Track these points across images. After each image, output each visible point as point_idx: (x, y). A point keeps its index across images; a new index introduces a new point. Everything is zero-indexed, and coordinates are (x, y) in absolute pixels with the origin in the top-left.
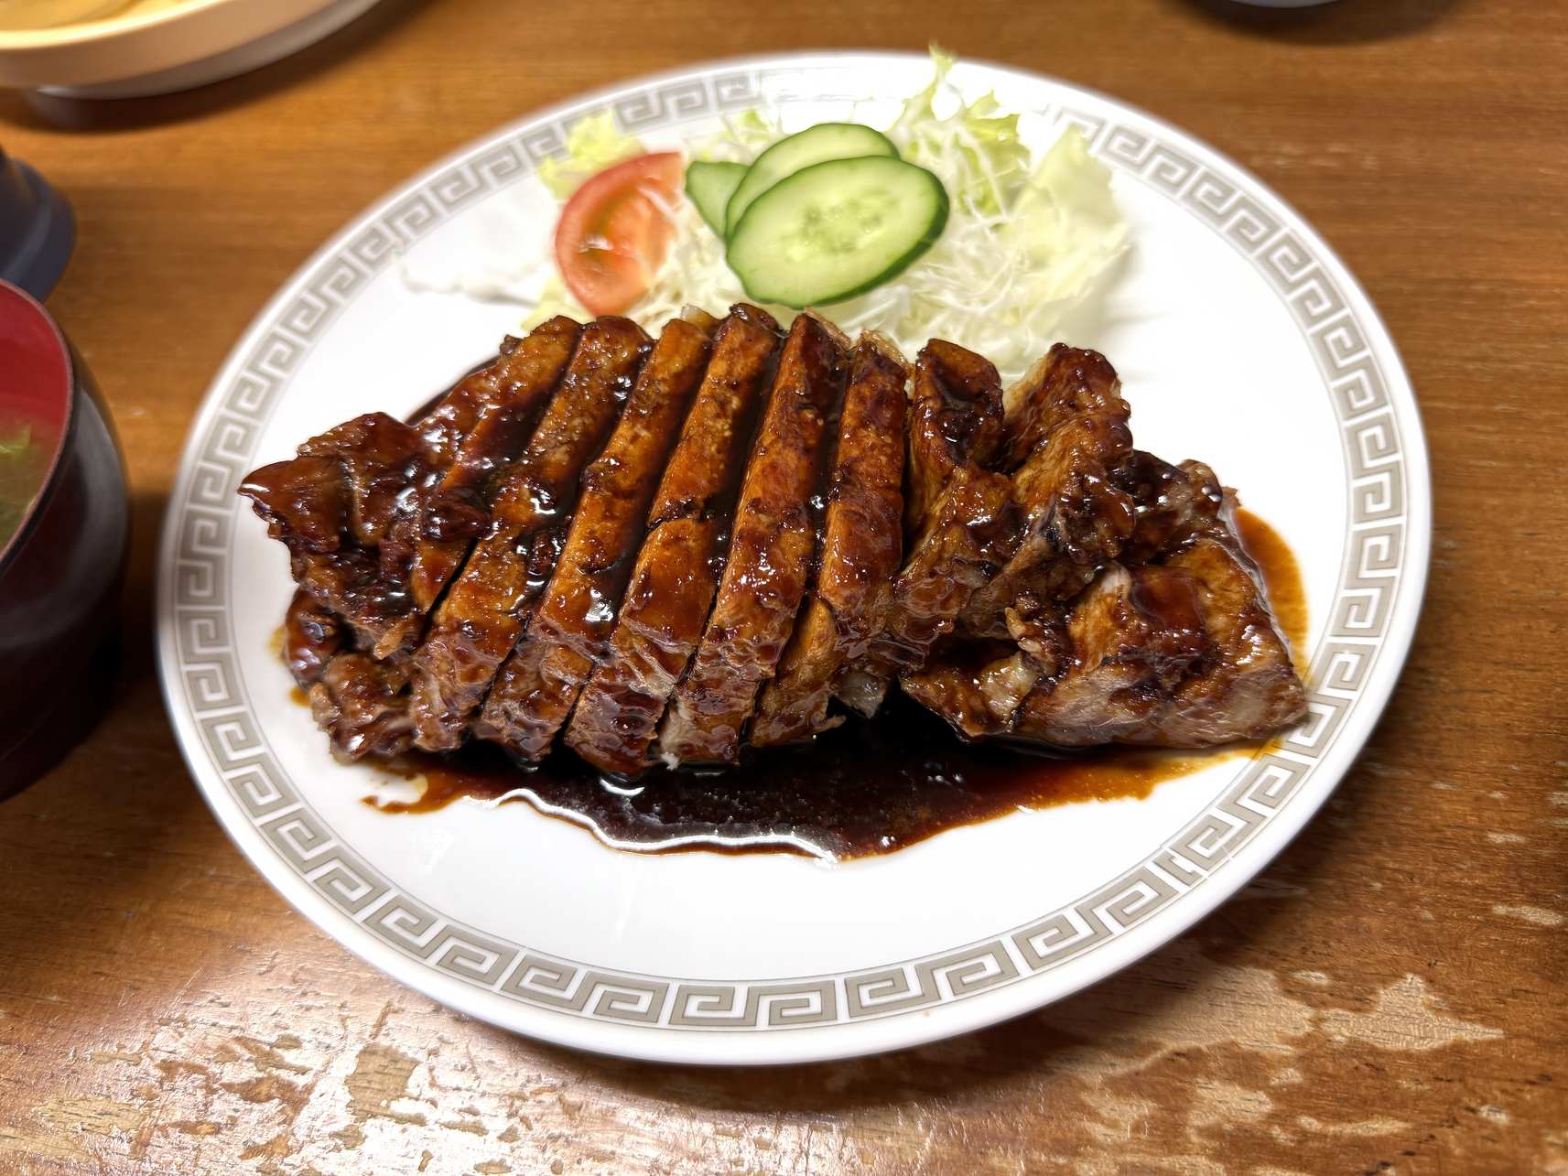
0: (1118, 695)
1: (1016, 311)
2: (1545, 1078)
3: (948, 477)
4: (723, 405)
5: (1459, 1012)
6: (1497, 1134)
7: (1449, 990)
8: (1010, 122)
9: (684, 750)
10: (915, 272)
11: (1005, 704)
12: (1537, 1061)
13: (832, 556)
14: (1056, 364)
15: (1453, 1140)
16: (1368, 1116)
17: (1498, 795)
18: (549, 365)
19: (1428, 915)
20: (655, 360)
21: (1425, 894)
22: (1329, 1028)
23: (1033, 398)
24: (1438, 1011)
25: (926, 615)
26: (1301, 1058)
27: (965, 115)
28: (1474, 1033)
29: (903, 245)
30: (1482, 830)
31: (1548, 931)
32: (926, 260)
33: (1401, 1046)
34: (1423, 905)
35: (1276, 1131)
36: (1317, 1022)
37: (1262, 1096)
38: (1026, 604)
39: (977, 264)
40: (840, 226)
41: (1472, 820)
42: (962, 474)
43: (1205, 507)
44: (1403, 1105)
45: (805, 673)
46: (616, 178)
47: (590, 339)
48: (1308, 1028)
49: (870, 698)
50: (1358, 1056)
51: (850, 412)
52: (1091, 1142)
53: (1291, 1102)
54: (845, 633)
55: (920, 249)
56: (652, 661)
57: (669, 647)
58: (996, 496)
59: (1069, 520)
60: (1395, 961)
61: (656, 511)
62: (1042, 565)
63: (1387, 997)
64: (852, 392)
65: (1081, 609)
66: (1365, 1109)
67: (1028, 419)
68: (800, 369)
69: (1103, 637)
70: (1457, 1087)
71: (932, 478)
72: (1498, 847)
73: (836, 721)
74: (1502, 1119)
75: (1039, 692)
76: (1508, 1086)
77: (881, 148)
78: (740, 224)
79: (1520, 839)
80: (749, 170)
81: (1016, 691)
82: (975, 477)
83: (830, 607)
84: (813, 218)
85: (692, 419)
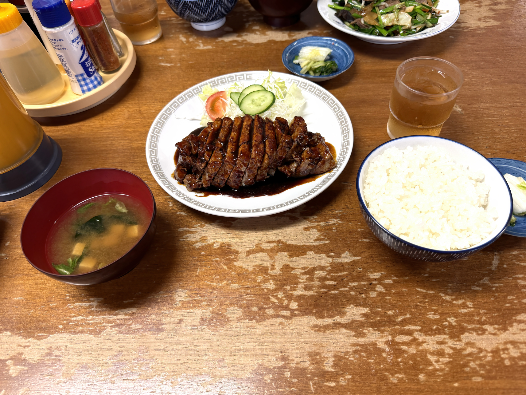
0: (309, 164)
1: (288, 114)
2: (367, 263)
3: (282, 136)
4: (247, 128)
5: (354, 256)
6: (361, 272)
7: (352, 253)
8: (283, 83)
9: (246, 183)
10: (271, 109)
11: (293, 169)
12: (366, 261)
13: (267, 146)
14: (295, 119)
15: (354, 274)
16: (341, 272)
17: (359, 223)
18: (219, 125)
19: (349, 243)
20: (235, 123)
21: (348, 240)
22: (335, 261)
23: (293, 125)
24: (351, 256)
25: (281, 156)
26: (331, 266)
27: (275, 82)
28: (356, 258)
29: (269, 105)
30: (357, 229)
31: (367, 242)
32: (272, 107)
33: (346, 262)
34: (348, 241)
35: (328, 276)
36: (333, 260)
37: (325, 272)
38: (295, 153)
39: (281, 107)
40: (258, 102)
41: (355, 228)
42: (284, 135)
43: (319, 139)
44: (346, 270)
45: (264, 166)
46: (214, 96)
47: (225, 120)
48: (331, 261)
49: (273, 173)
50: (339, 264)
51: (266, 128)
52: (300, 282)
53: (329, 272)
54: (270, 158)
55: (272, 105)
56: (242, 165)
57: (245, 162)
58: (289, 138)
59: (300, 140)
60: (344, 250)
61: (240, 144)
62: (296, 147)
63: (343, 255)
64: (266, 125)
65: (303, 154)
66: (341, 271)
67: (292, 128)
68: (258, 123)
69: (306, 157)
70: (354, 266)
71: (280, 136)
72: (359, 231)
73: (268, 177)
74: (361, 269)
75: (298, 166)
76: (362, 265)
77: (263, 89)
78: (241, 102)
79: (363, 230)
80: (241, 93)
81: (295, 167)
82: (286, 135)
83: (268, 154)
84: (253, 101)
85: (243, 131)
